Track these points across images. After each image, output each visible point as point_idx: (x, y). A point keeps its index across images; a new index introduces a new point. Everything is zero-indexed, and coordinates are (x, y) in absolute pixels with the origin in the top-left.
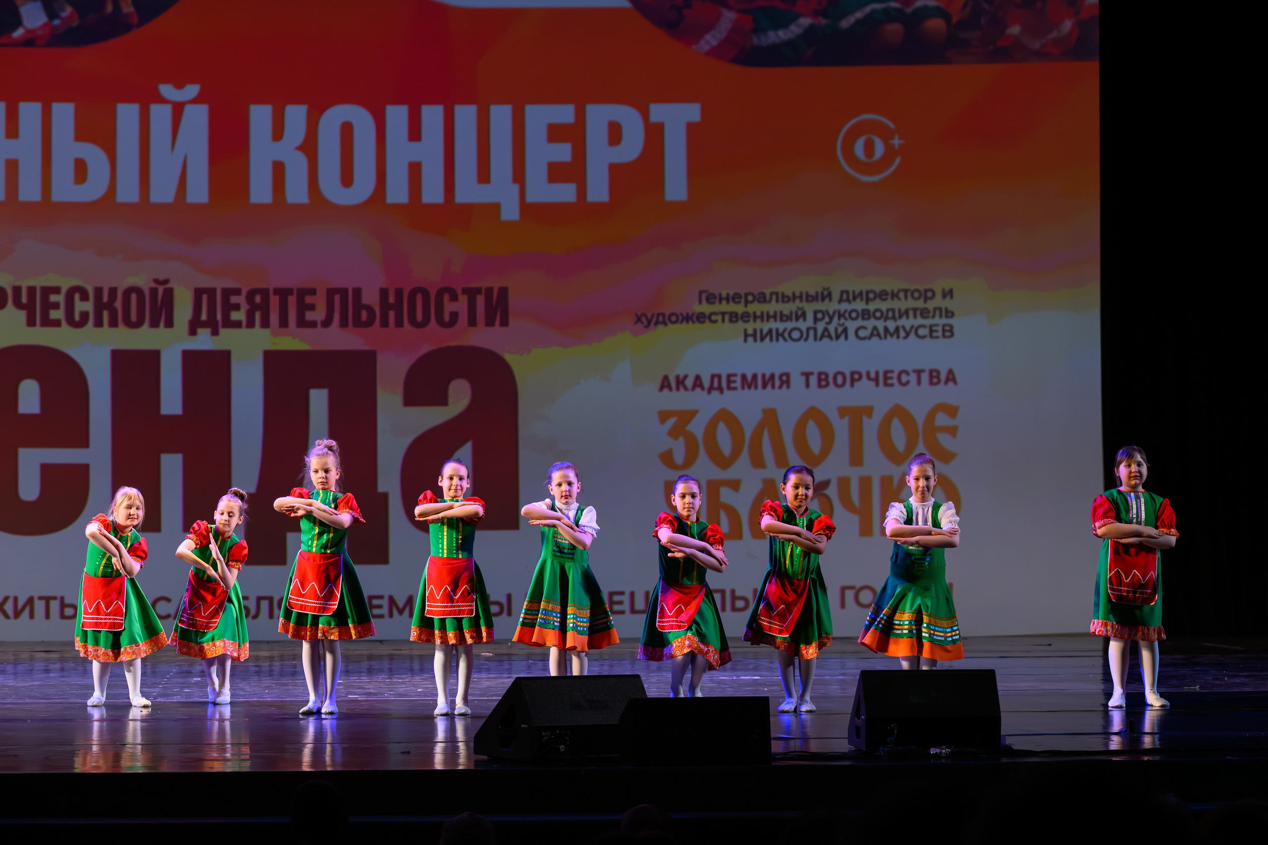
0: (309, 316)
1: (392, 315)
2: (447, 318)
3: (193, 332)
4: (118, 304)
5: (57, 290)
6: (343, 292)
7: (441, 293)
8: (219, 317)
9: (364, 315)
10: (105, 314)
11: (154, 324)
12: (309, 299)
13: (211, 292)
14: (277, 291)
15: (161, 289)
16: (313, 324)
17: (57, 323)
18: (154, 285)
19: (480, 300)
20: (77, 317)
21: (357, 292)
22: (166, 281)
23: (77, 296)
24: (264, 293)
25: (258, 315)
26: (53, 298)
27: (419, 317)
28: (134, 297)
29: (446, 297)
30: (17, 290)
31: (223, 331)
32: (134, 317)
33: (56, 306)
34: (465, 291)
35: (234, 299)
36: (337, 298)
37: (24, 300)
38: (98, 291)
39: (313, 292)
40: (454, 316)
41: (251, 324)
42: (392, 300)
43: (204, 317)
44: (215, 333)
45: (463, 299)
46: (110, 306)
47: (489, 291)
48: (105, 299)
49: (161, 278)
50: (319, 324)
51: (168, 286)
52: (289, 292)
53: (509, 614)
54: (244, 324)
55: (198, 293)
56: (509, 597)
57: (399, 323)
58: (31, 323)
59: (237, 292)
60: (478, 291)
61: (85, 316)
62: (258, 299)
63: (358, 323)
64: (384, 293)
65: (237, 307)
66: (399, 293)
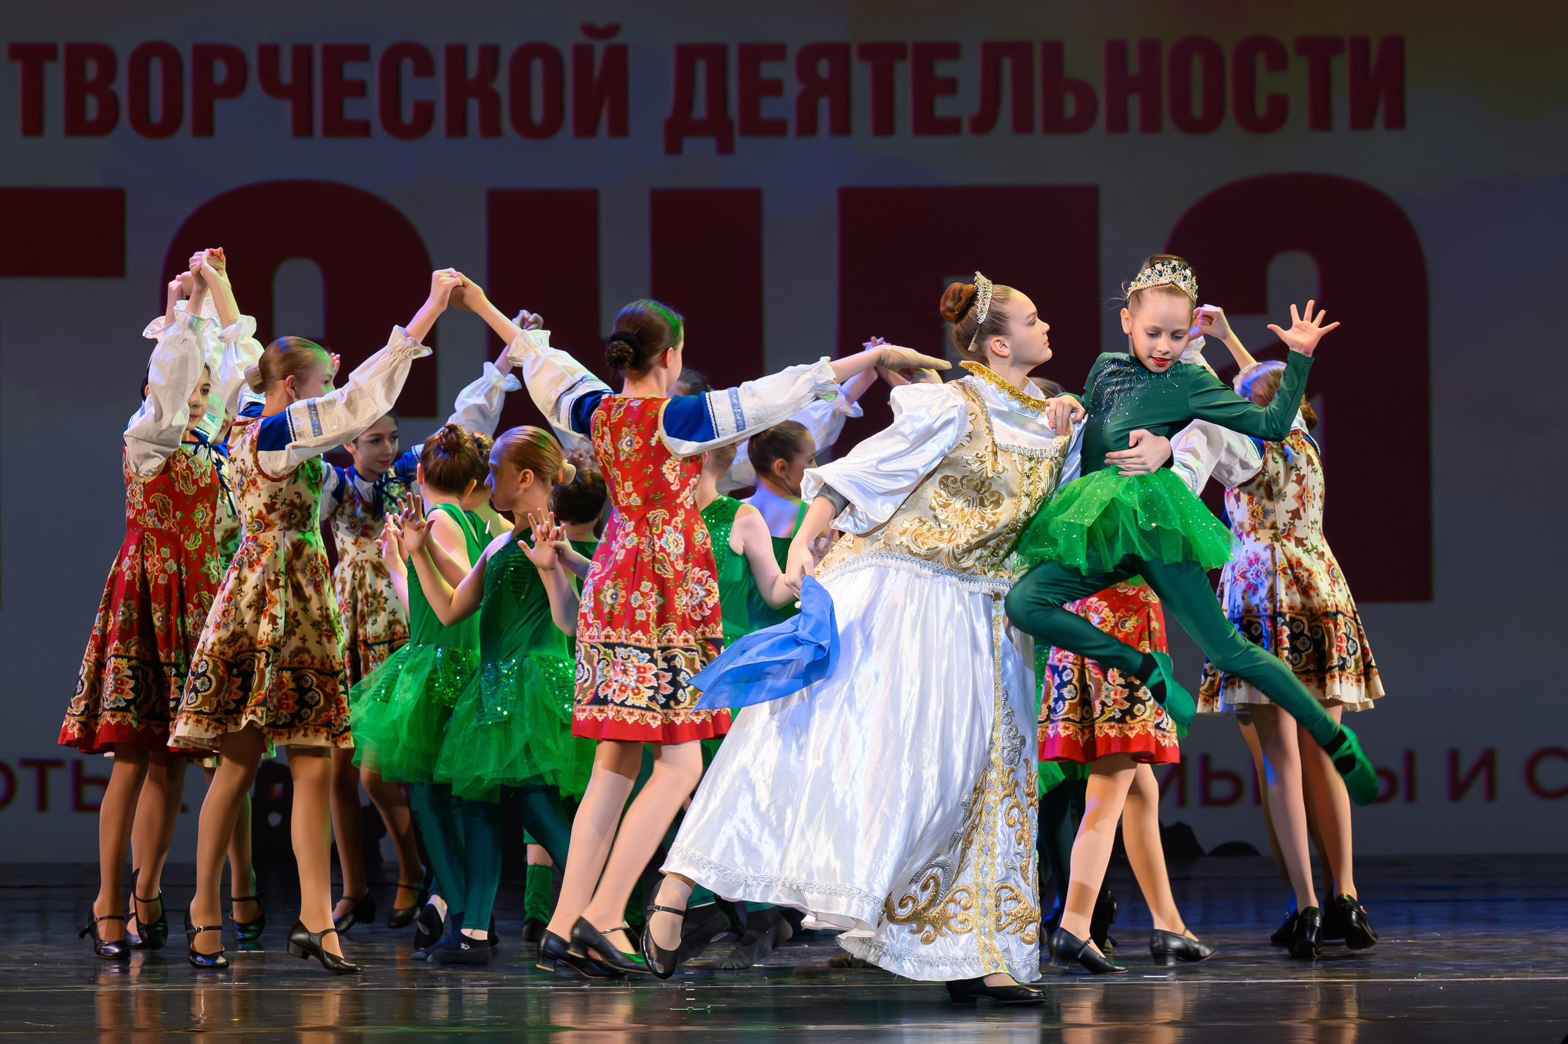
0: (944, 107)
1: (1134, 103)
2: (1261, 108)
3: (673, 146)
4: (502, 85)
5: (360, 53)
6: (1020, 52)
7: (1248, 50)
8: (734, 110)
9: (1070, 106)
10: (473, 107)
11: (586, 128)
12: (943, 69)
13: (716, 55)
14: (869, 51)
15: (600, 48)
16: (951, 127)
17: (362, 129)
18: (583, 39)
19: (1341, 69)
20: (407, 116)
21: (1054, 52)
22: (612, 30)
23: (407, 65)
24: (839, 54)
25: (824, 106)
26: (352, 71)
27: (1197, 109)
28: (537, 68)
29: (1261, 59)
30: (269, 54)
31: (740, 142)
32: (537, 115)
33: (359, 89)
34: (1305, 46)
35: (768, 70)
36: (1007, 64)
37: (286, 75)
38: (456, 54)
39: (951, 51)
40: (1279, 107)
41: (807, 126)
42: (1134, 66)
43: (700, 110)
44: (726, 147)
45: (1299, 67)
46: (483, 90)
47: (1360, 46)
48: (472, 70)
49: (601, 22)
50: (965, 125)
51: (617, 40)
52: (896, 51)
53: (1410, 797)
54: (792, 128)
55: (687, 55)
56: (1409, 758)
57: (1151, 124)
58: (302, 127)
59: (776, 52)
60: (1333, 45)
61: (425, 112)
62: (823, 69)
63: (1056, 124)
64: (1116, 51)
65: (775, 88)
66: (1150, 49)
